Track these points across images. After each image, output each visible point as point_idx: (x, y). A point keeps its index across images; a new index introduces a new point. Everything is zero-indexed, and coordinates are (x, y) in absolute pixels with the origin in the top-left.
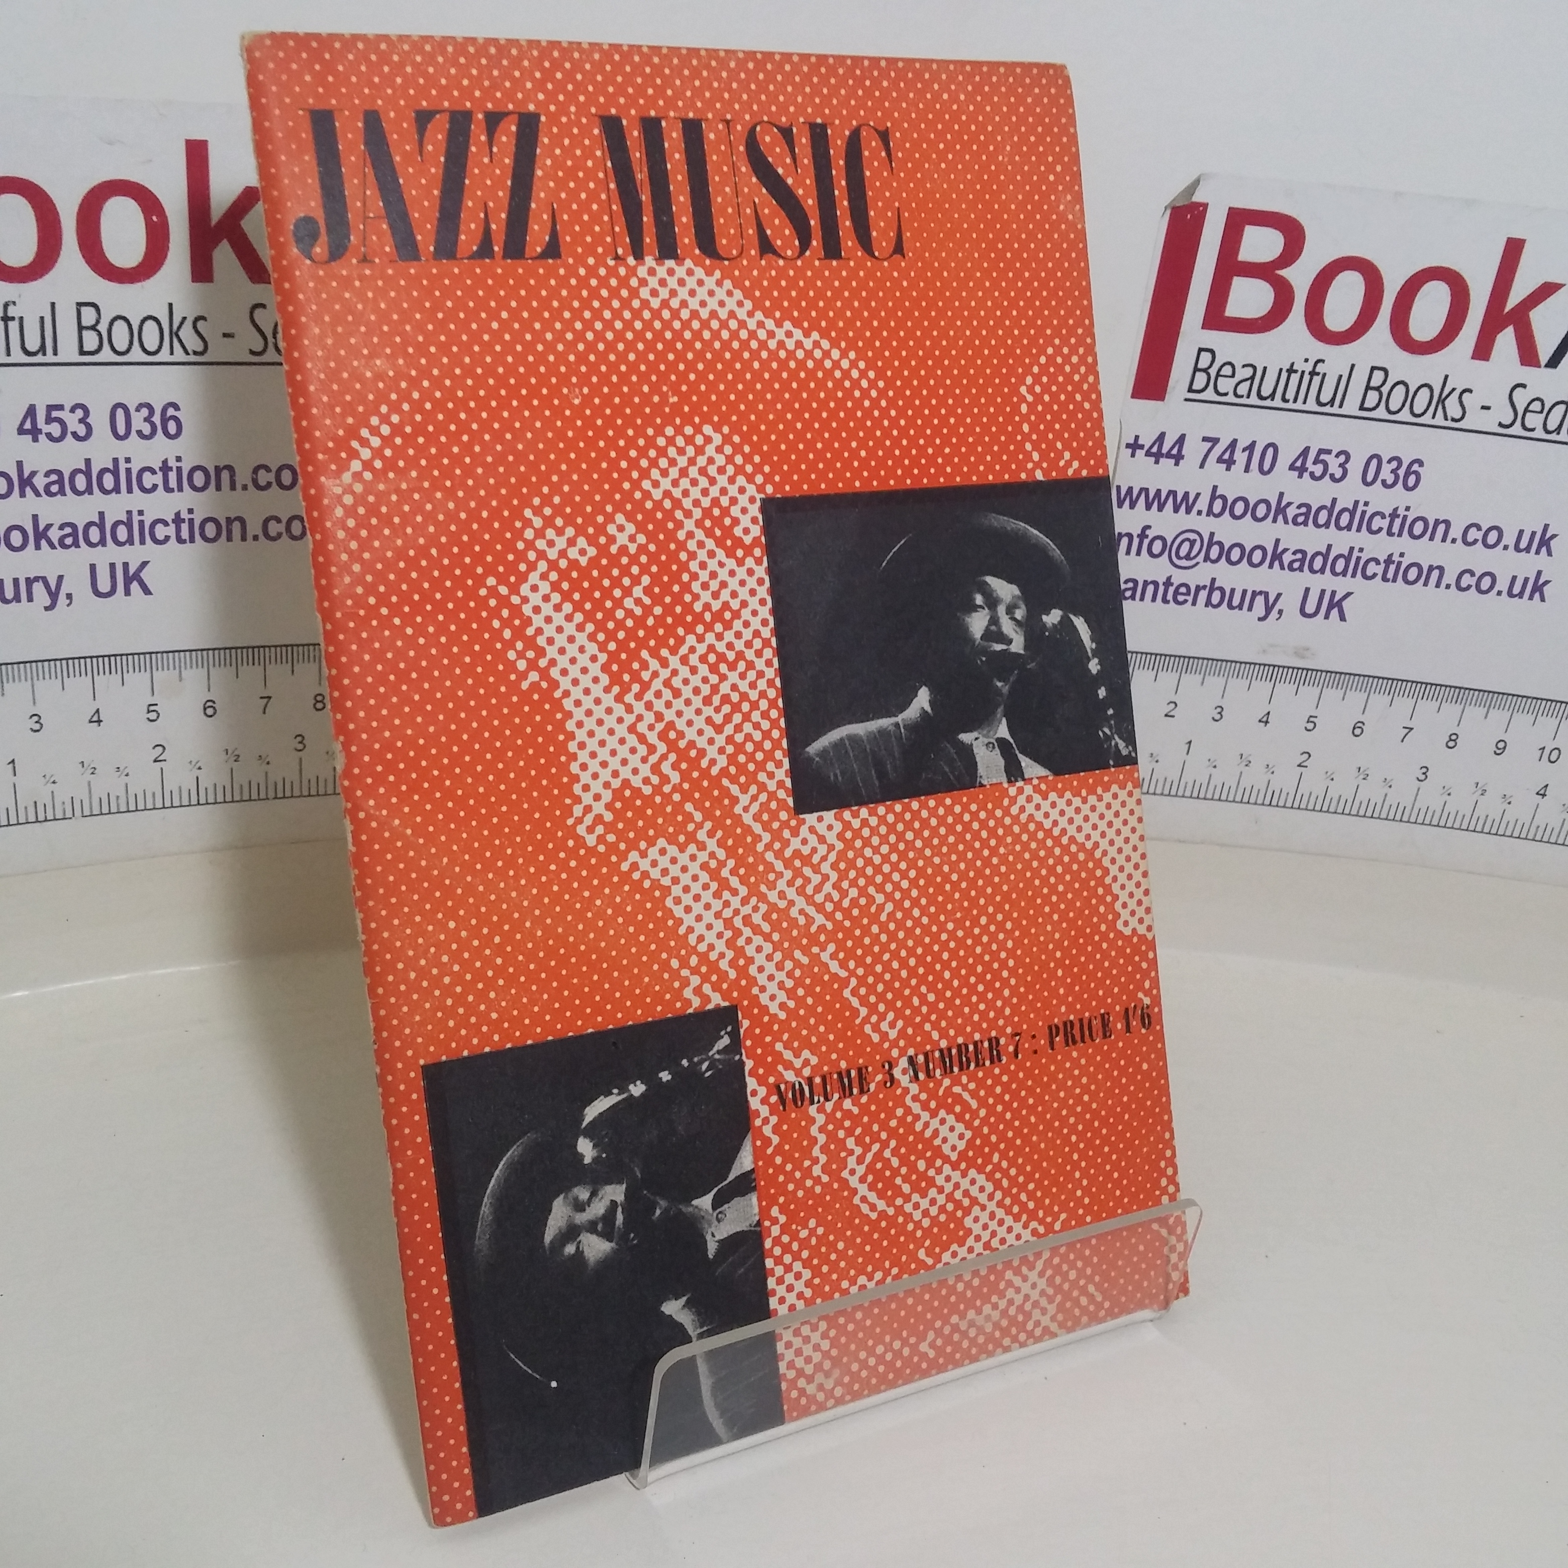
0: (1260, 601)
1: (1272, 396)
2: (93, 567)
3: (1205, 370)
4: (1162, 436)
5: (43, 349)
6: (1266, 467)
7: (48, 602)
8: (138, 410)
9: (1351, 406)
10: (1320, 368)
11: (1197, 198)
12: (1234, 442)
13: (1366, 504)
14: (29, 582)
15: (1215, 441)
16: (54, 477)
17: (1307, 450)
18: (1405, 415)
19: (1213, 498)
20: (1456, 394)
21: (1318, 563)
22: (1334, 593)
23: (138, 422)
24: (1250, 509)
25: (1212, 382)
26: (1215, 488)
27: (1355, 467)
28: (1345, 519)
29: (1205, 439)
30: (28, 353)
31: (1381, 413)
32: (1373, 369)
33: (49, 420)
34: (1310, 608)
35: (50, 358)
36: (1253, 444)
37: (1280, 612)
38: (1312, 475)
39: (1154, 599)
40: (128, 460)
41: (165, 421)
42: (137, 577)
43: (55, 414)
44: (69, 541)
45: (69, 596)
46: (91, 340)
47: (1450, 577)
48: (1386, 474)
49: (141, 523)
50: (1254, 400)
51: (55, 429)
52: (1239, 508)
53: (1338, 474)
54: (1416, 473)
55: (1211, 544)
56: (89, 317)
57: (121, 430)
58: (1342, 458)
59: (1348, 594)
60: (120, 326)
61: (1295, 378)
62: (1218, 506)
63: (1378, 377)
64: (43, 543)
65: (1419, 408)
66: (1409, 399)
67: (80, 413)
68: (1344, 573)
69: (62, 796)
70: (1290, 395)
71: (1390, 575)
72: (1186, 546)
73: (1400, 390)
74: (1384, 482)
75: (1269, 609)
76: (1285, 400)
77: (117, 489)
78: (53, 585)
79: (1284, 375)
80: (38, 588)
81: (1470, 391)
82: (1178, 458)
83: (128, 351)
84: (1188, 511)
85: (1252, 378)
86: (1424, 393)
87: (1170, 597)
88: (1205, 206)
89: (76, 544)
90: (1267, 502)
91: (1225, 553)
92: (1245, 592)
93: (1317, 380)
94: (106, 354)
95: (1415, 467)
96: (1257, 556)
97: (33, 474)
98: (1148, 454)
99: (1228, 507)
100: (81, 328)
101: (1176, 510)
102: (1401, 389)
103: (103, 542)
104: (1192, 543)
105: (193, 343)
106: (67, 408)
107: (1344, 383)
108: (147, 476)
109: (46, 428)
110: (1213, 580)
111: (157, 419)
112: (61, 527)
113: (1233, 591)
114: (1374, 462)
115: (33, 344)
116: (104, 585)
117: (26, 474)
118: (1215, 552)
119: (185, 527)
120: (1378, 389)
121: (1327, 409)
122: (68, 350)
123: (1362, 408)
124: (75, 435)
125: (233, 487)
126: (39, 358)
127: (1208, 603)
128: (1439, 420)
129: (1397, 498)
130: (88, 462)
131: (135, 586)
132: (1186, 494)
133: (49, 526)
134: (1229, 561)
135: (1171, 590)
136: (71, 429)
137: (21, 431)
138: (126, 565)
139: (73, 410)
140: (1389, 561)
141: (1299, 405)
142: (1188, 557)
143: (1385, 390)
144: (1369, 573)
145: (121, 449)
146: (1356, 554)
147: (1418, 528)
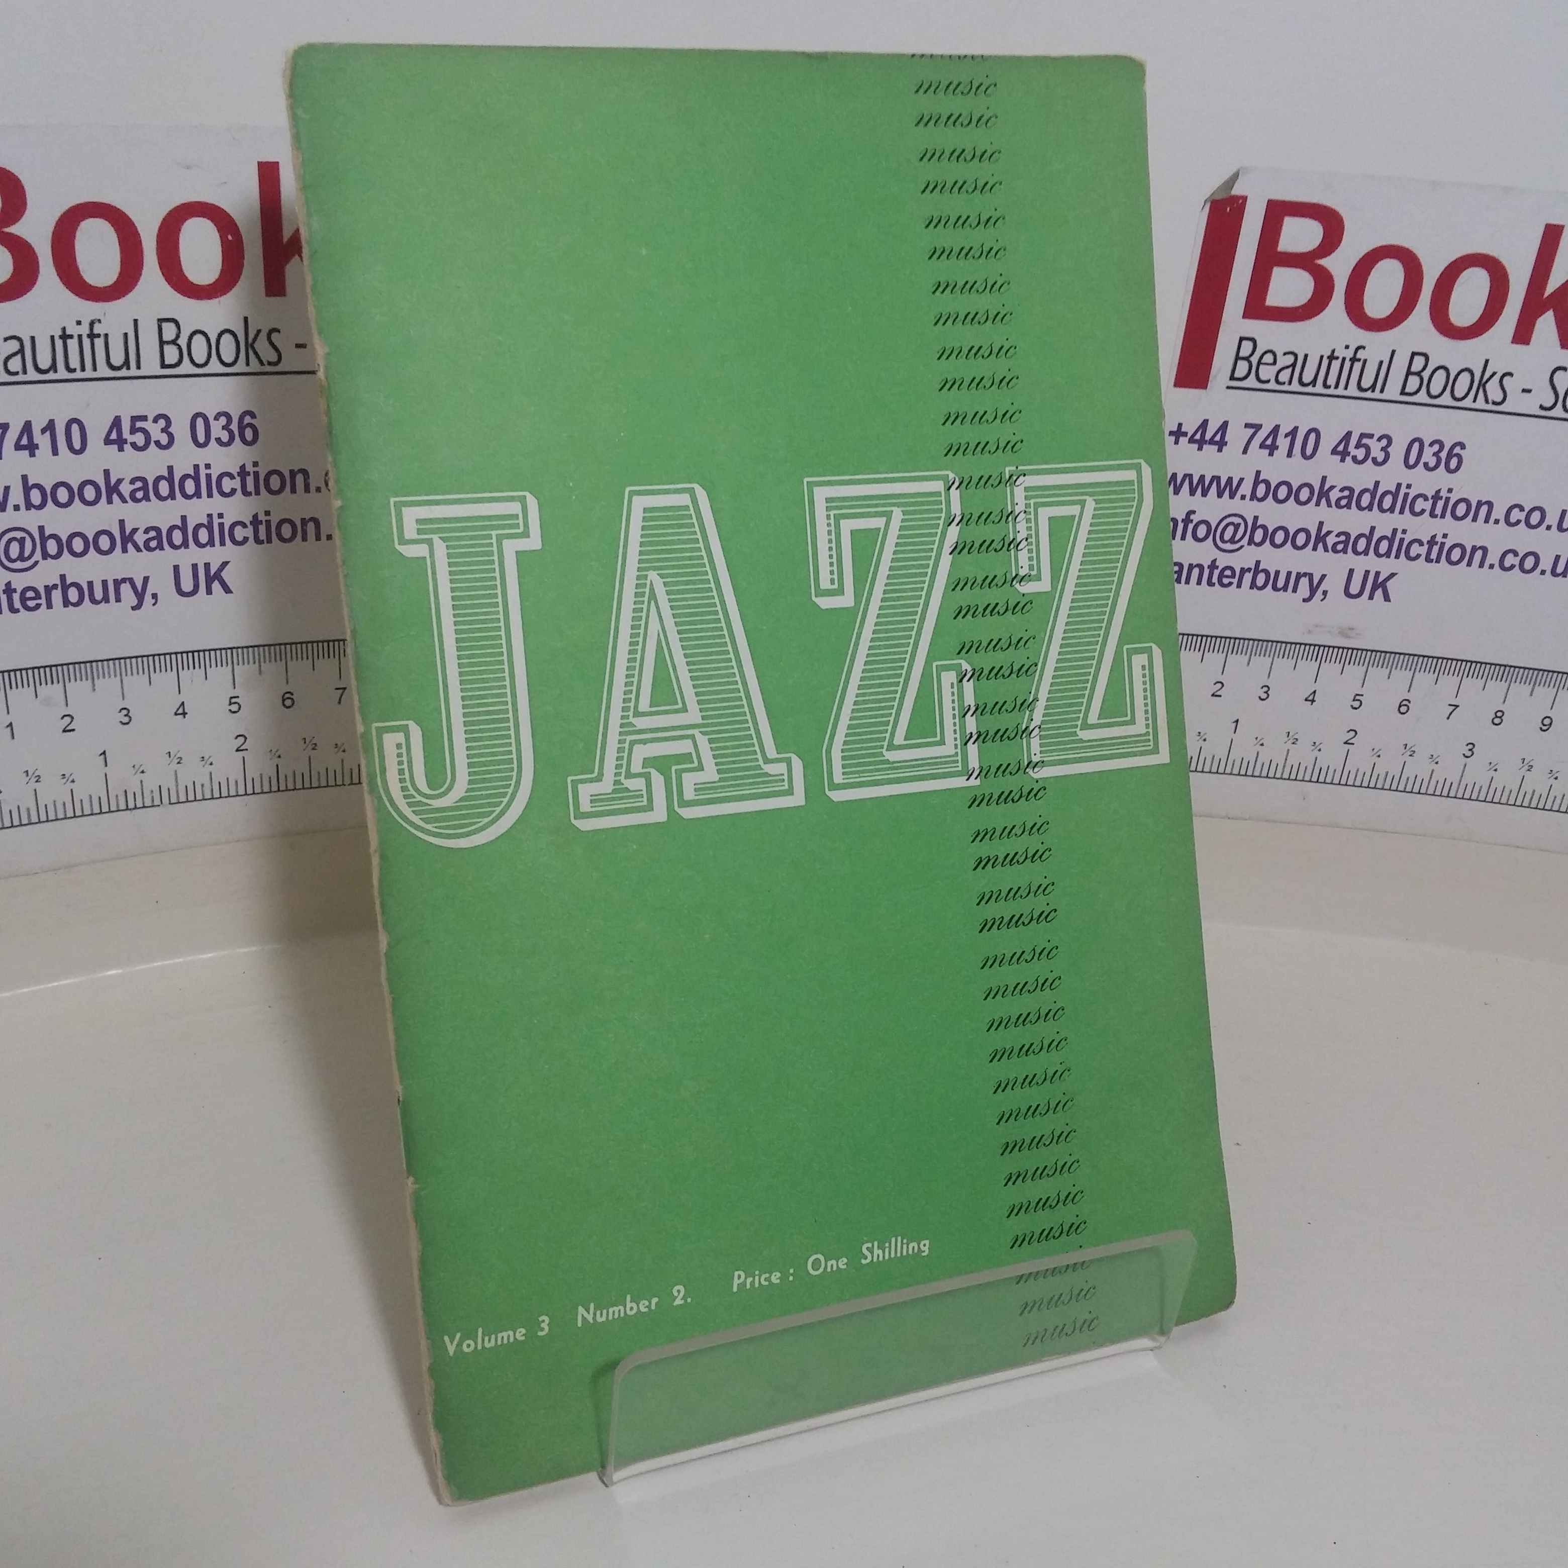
0: (1304, 582)
1: (1314, 383)
2: (176, 568)
3: (1247, 359)
4: (1205, 423)
6: (1309, 451)
7: (135, 602)
8: (216, 418)
9: (1393, 390)
10: (1361, 354)
11: (1237, 191)
12: (1276, 429)
13: (1409, 486)
14: (117, 583)
15: (1257, 427)
16: (139, 484)
17: (1349, 434)
18: (1446, 399)
19: (1256, 483)
20: (1496, 378)
21: (1362, 545)
22: (1378, 574)
23: (217, 429)
24: (1293, 493)
25: (1254, 370)
26: (1258, 473)
27: (1397, 451)
28: (1388, 502)
29: (1247, 426)
30: (113, 368)
31: (1422, 397)
32: (1414, 354)
33: (133, 430)
34: (1354, 589)
35: (134, 372)
36: (1296, 429)
37: (1325, 593)
38: (1354, 459)
39: (1199, 582)
40: (208, 466)
41: (242, 428)
42: (218, 576)
43: (139, 424)
44: (153, 544)
45: (155, 596)
46: (171, 355)
47: (1493, 557)
48: (1428, 456)
49: (221, 525)
50: (1295, 386)
51: (139, 439)
52: (1283, 492)
53: (1381, 457)
54: (1459, 456)
55: (1255, 527)
56: (169, 332)
57: (201, 438)
58: (1384, 442)
59: (1393, 575)
60: (199, 340)
61: (1336, 365)
62: (1261, 490)
63: (1418, 363)
65: (1460, 391)
66: (1450, 383)
67: (162, 423)
68: (1388, 554)
69: (151, 784)
70: (1331, 381)
71: (1434, 556)
72: (1231, 529)
73: (1440, 376)
74: (1426, 465)
75: (1313, 591)
76: (1326, 386)
77: (198, 494)
78: (139, 586)
79: (1325, 362)
80: (125, 589)
81: (1510, 374)
82: (1221, 445)
83: (206, 363)
84: (1232, 496)
85: (1294, 365)
86: (1465, 378)
87: (1215, 579)
88: (1245, 199)
89: (160, 547)
90: (1310, 486)
91: (1269, 536)
92: (1289, 574)
93: (1358, 366)
94: (187, 367)
95: (1457, 450)
96: (1301, 539)
98: (1192, 440)
99: (1272, 492)
100: (162, 343)
101: (1220, 495)
102: (1441, 374)
103: (185, 544)
104: (1237, 527)
105: (268, 354)
106: (151, 418)
107: (1384, 369)
108: (226, 480)
109: (131, 438)
110: (1258, 563)
111: (234, 427)
112: (147, 531)
113: (1277, 573)
114: (1416, 445)
115: (117, 358)
116: (187, 585)
117: (113, 481)
118: (1259, 535)
119: (262, 529)
120: (1418, 374)
121: (1369, 394)
122: (151, 365)
123: (1403, 393)
124: (157, 443)
125: (307, 489)
126: (124, 373)
127: (1253, 585)
128: (1480, 403)
129: (1440, 480)
130: (170, 469)
131: (216, 586)
132: (1230, 480)
134: (1273, 544)
135: (1216, 573)
138: (207, 566)
139: (155, 420)
140: (1432, 542)
141: (1340, 391)
142: (1232, 541)
143: (1426, 375)
144: (1413, 554)
145: (201, 456)
146: (1399, 535)
147: (1461, 510)
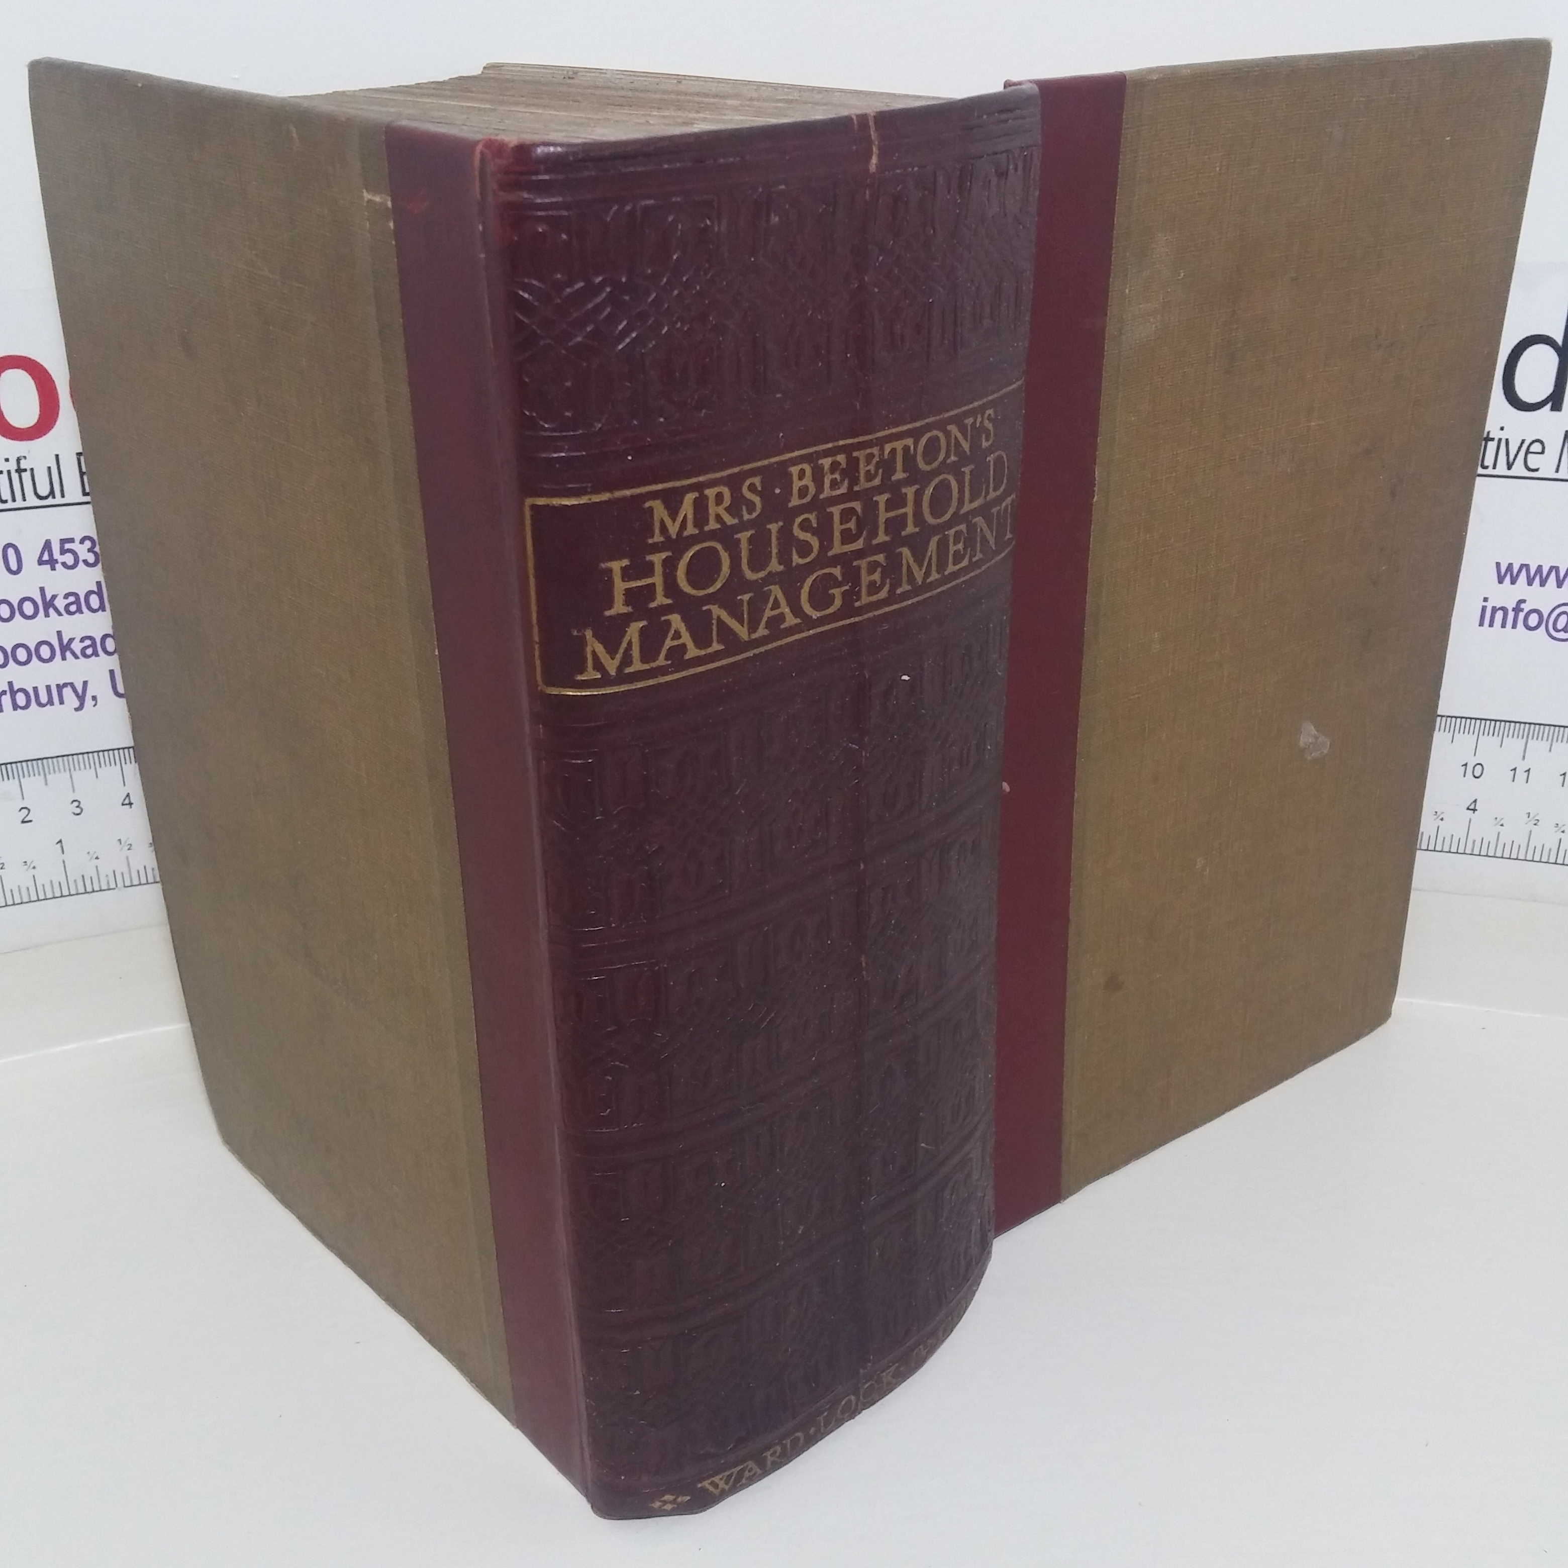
5: (52, 493)
64: (68, 654)
97: (54, 597)
133: (71, 640)
136: (81, 558)
137: (41, 562)
